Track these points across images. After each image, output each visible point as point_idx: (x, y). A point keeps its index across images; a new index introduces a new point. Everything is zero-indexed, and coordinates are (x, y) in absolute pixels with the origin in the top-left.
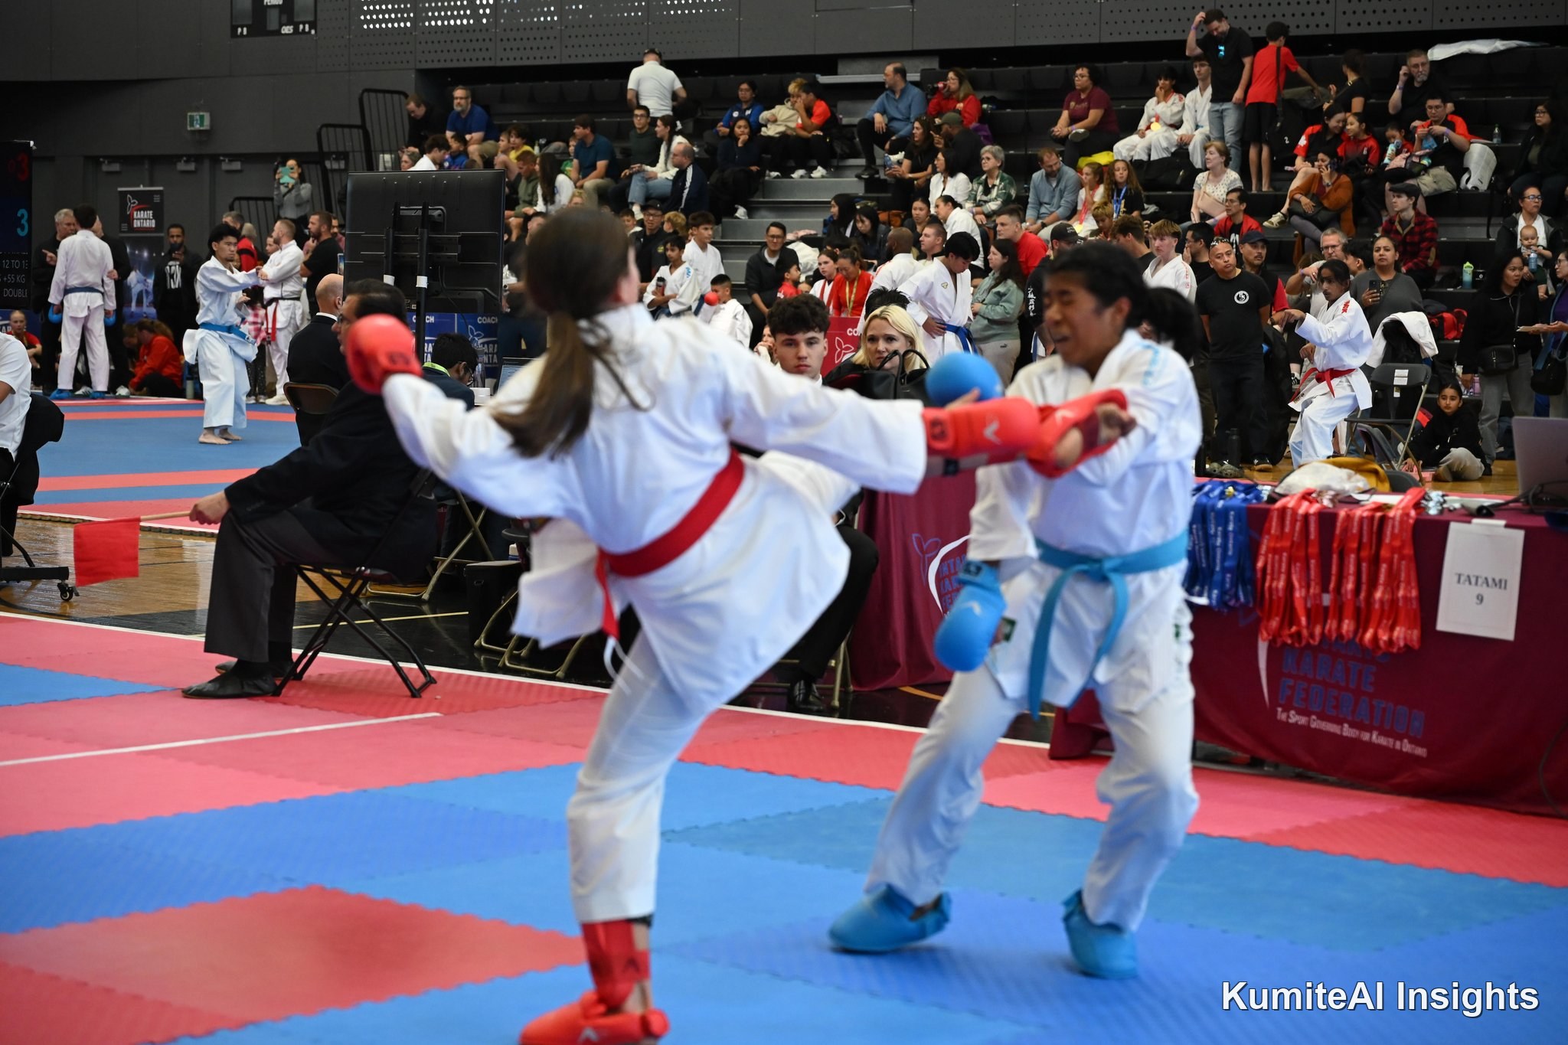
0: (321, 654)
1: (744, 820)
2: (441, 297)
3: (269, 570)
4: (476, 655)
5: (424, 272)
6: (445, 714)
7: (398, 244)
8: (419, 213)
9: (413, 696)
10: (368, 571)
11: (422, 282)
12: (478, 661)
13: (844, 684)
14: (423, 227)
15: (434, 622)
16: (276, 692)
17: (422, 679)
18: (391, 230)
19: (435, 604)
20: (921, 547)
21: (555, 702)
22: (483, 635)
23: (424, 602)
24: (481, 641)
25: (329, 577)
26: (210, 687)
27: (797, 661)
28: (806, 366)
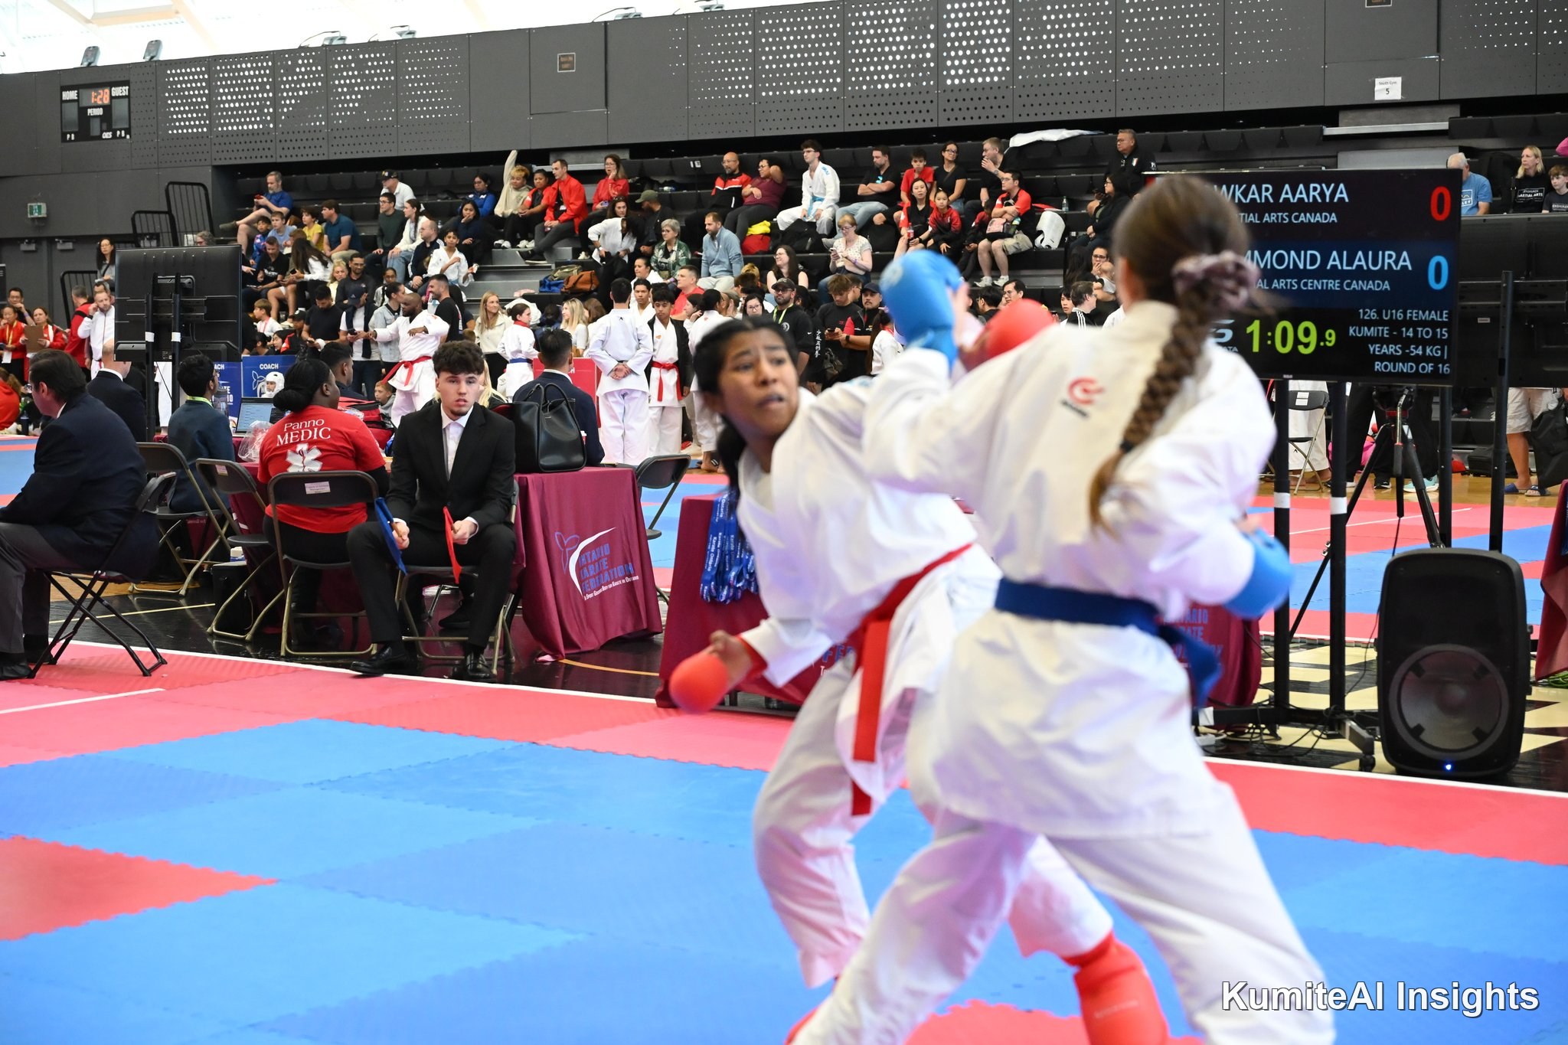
0: (72, 642)
1: (390, 770)
3: (19, 575)
4: (209, 640)
5: (177, 329)
6: (168, 689)
7: (156, 307)
8: (173, 281)
9: (145, 675)
10: (104, 574)
11: (176, 337)
12: (211, 645)
14: (176, 292)
15: (189, 613)
16: (32, 675)
17: (156, 661)
18: (150, 296)
19: (191, 597)
20: (562, 543)
21: (262, 676)
22: (214, 624)
23: (181, 597)
24: (213, 628)
25: (76, 580)
27: (466, 638)
28: (465, 401)
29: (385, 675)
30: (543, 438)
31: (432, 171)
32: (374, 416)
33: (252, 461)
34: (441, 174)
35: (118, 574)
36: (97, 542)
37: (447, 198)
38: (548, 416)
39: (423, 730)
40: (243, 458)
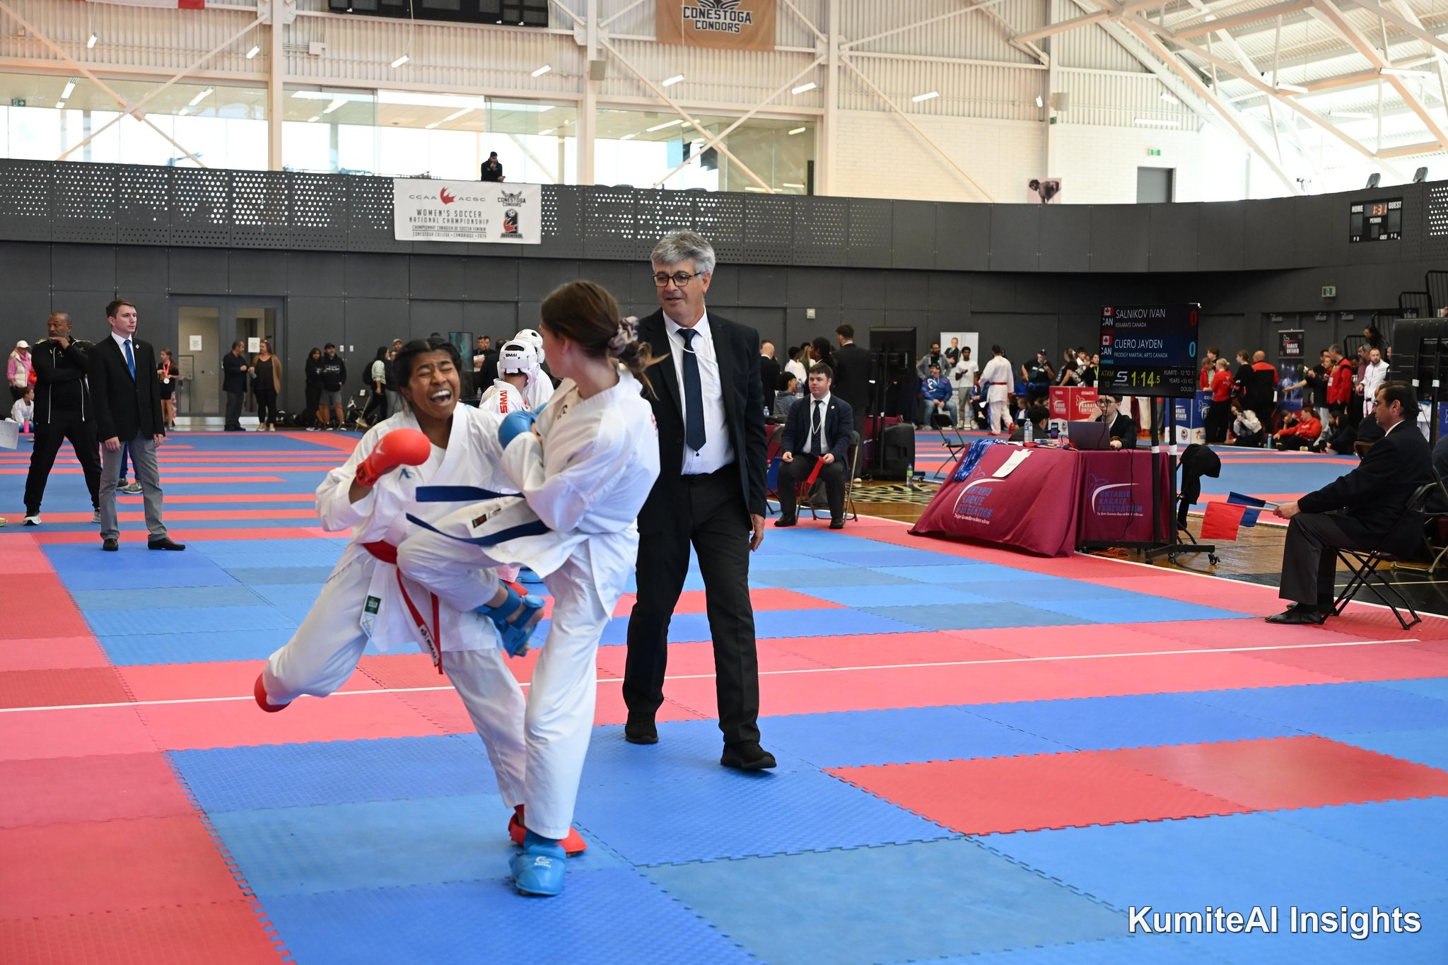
0: (1351, 601)
3: (1318, 551)
5: (1434, 377)
6: (1422, 641)
7: (1421, 361)
8: (1436, 343)
9: (1403, 630)
11: (1436, 381)
14: (1438, 351)
15: (1435, 586)
16: (1321, 622)
17: (1412, 619)
18: (1417, 351)
19: (1437, 575)
25: (1357, 556)
26: (1281, 617)
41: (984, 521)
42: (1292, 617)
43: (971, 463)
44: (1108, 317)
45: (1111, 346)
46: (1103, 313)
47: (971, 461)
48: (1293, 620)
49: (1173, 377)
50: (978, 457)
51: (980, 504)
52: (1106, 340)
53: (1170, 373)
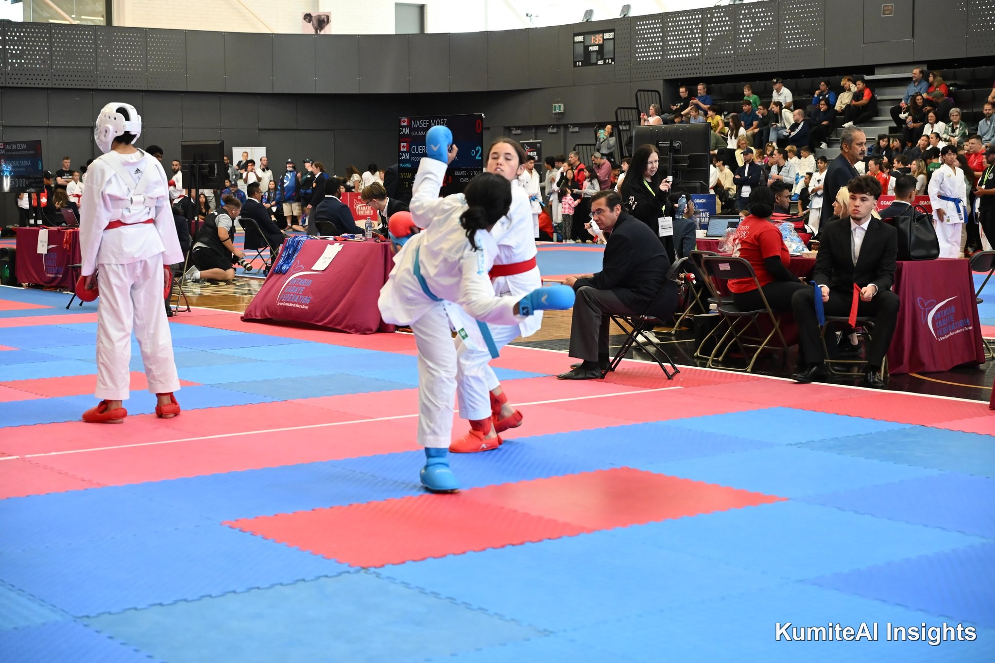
2: (679, 186)
3: (599, 317)
5: (671, 174)
6: (685, 387)
8: (668, 145)
9: (669, 378)
10: (646, 317)
13: (885, 372)
14: (670, 152)
16: (602, 377)
17: (673, 371)
19: (678, 336)
20: (923, 304)
21: (739, 381)
24: (698, 353)
25: (628, 321)
26: (570, 374)
29: (813, 383)
30: (913, 238)
31: (799, 80)
32: (800, 225)
33: (726, 252)
34: (805, 82)
35: (655, 318)
36: (645, 298)
37: (809, 97)
38: (916, 225)
39: (850, 416)
40: (721, 250)
41: (303, 307)
42: (579, 374)
43: (289, 257)
44: (405, 127)
45: (408, 151)
46: (400, 123)
47: (289, 255)
48: (580, 376)
49: (463, 176)
50: (295, 250)
51: (301, 293)
52: (404, 147)
53: (461, 173)
